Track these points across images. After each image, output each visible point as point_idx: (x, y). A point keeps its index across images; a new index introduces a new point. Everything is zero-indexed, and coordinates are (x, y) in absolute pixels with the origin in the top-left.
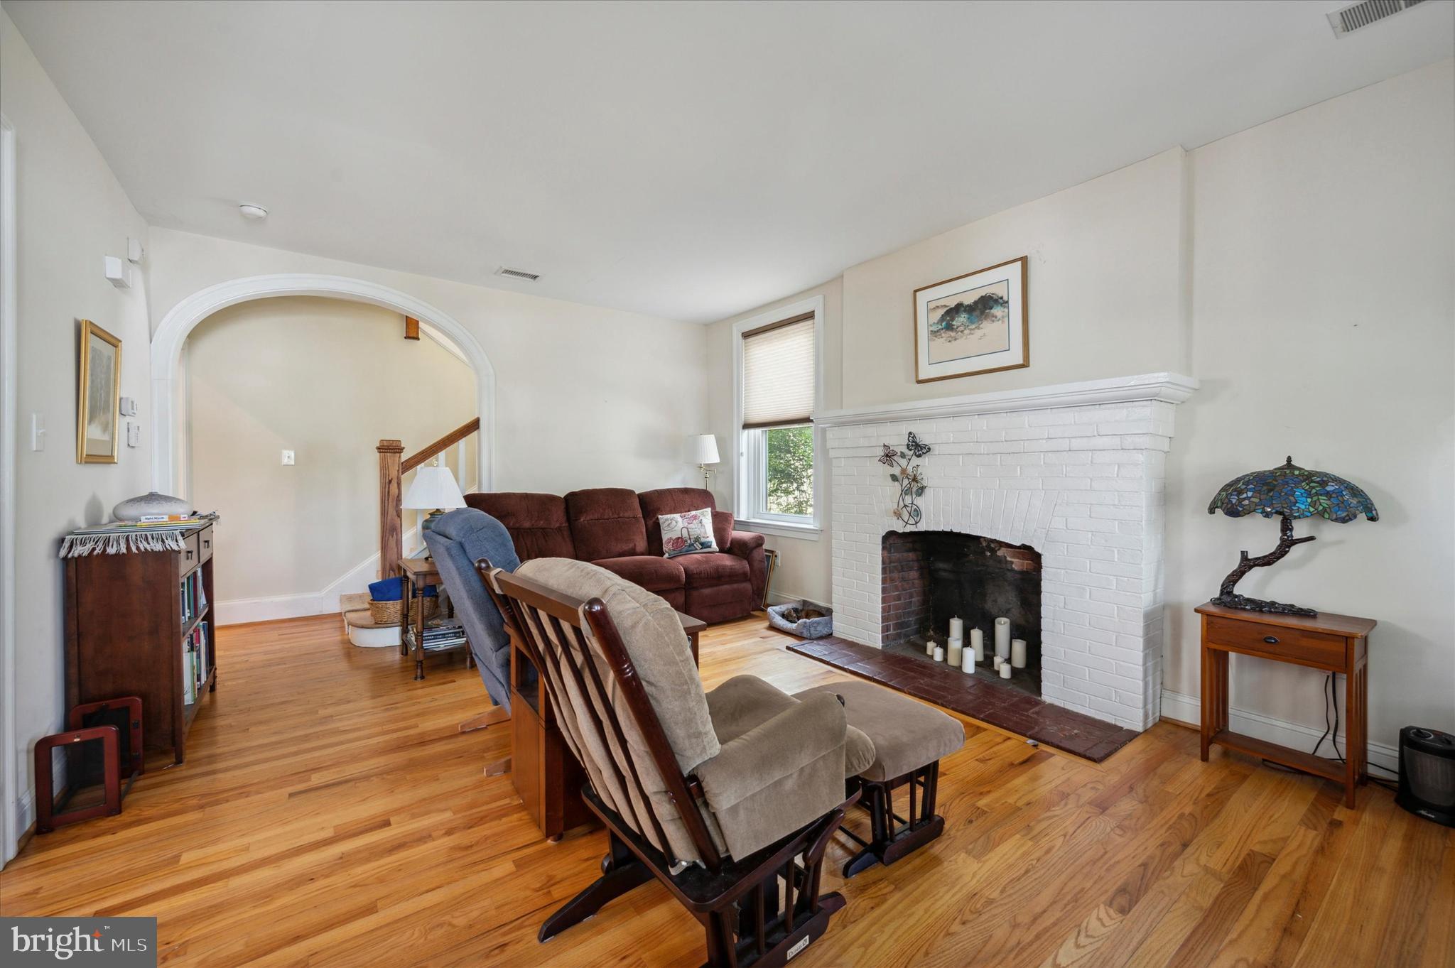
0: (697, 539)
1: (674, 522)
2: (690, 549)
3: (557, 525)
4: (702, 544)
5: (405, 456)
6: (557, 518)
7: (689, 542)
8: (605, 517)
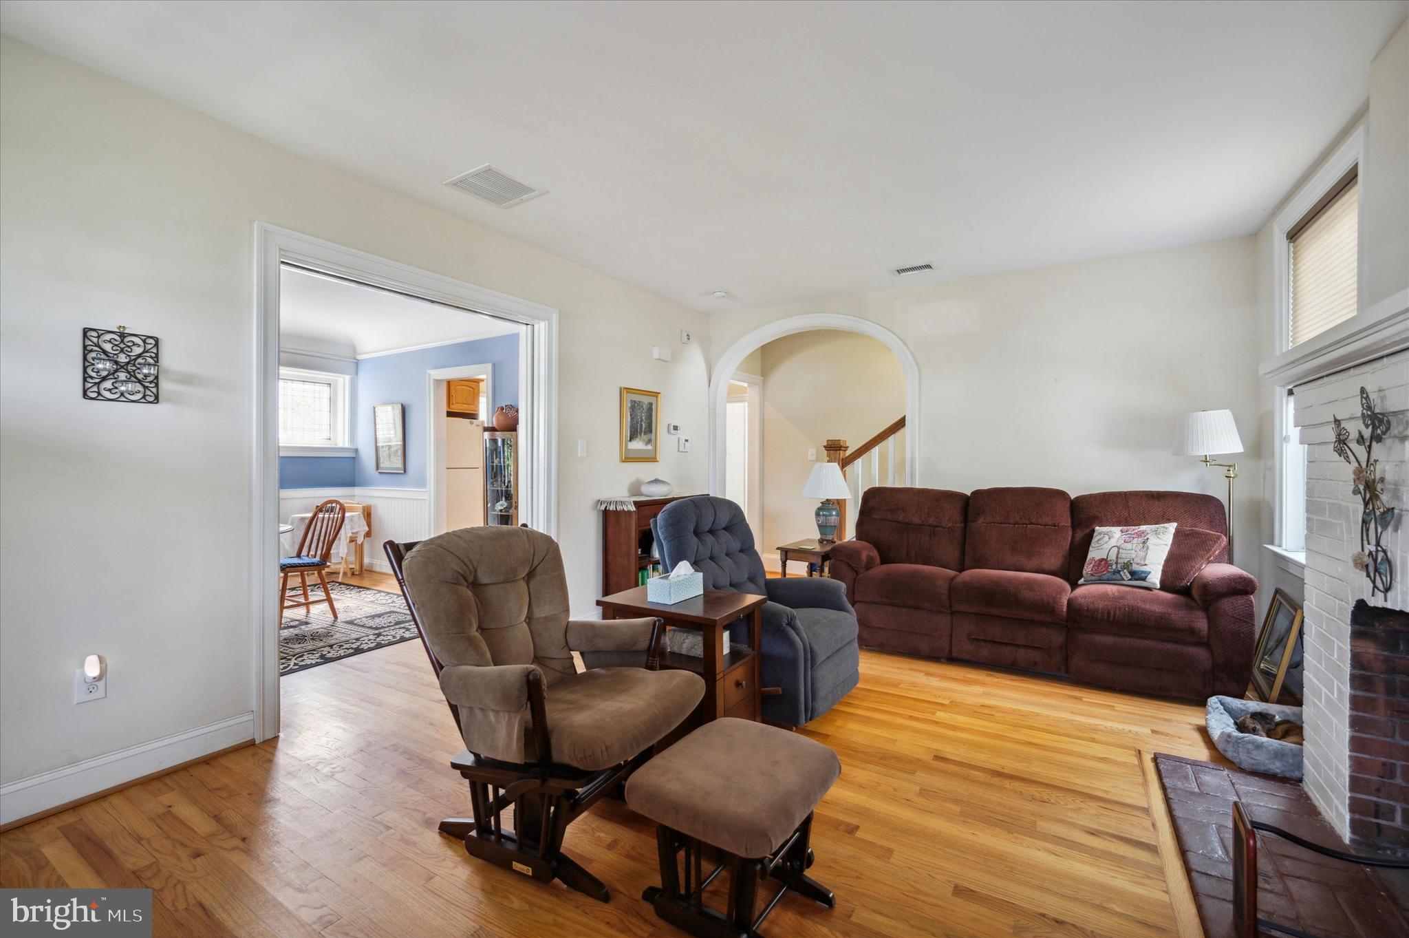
0: (1127, 565)
1: (1107, 537)
2: (1114, 577)
3: (950, 525)
4: (1133, 573)
5: (848, 453)
6: (951, 518)
7: (1114, 567)
8: (1012, 521)
